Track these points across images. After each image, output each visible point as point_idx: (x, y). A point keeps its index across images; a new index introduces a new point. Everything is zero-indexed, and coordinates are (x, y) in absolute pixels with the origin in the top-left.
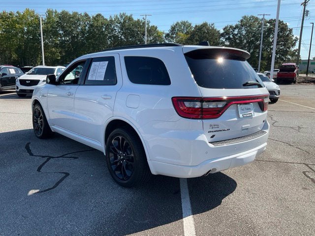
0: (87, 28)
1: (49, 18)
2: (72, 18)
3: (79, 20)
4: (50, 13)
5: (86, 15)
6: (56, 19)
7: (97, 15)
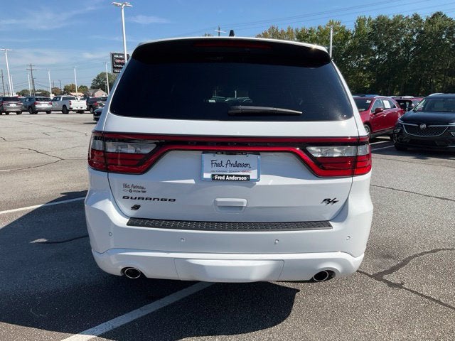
0: (415, 38)
1: (358, 29)
2: (392, 24)
3: (402, 26)
4: (361, 22)
5: (416, 17)
6: (369, 30)
7: (434, 15)
